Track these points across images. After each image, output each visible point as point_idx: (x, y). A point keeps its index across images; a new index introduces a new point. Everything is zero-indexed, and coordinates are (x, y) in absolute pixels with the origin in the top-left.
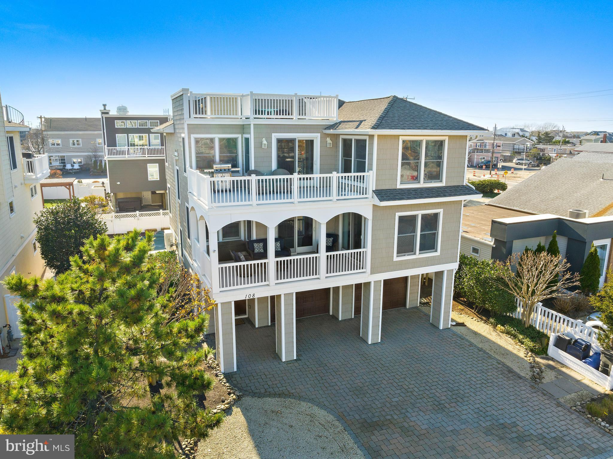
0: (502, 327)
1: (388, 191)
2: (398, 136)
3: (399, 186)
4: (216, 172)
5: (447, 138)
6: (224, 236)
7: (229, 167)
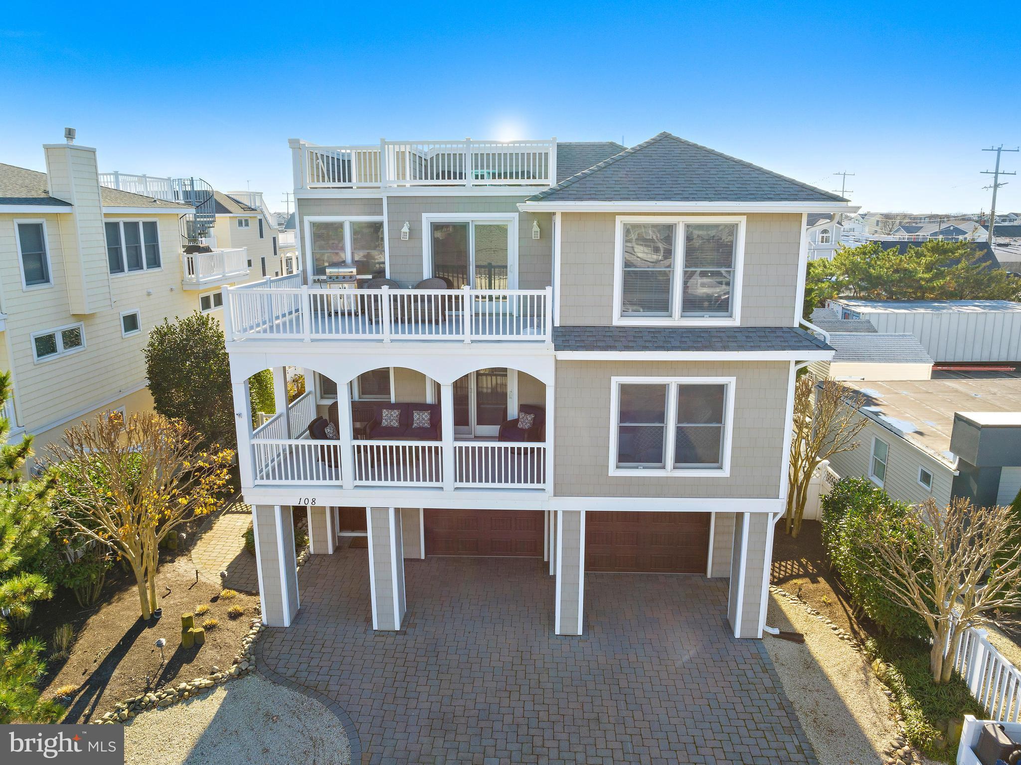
0: (883, 666)
1: (588, 329)
2: (614, 215)
3: (617, 321)
4: (329, 280)
5: (744, 219)
6: (363, 391)
7: (352, 272)
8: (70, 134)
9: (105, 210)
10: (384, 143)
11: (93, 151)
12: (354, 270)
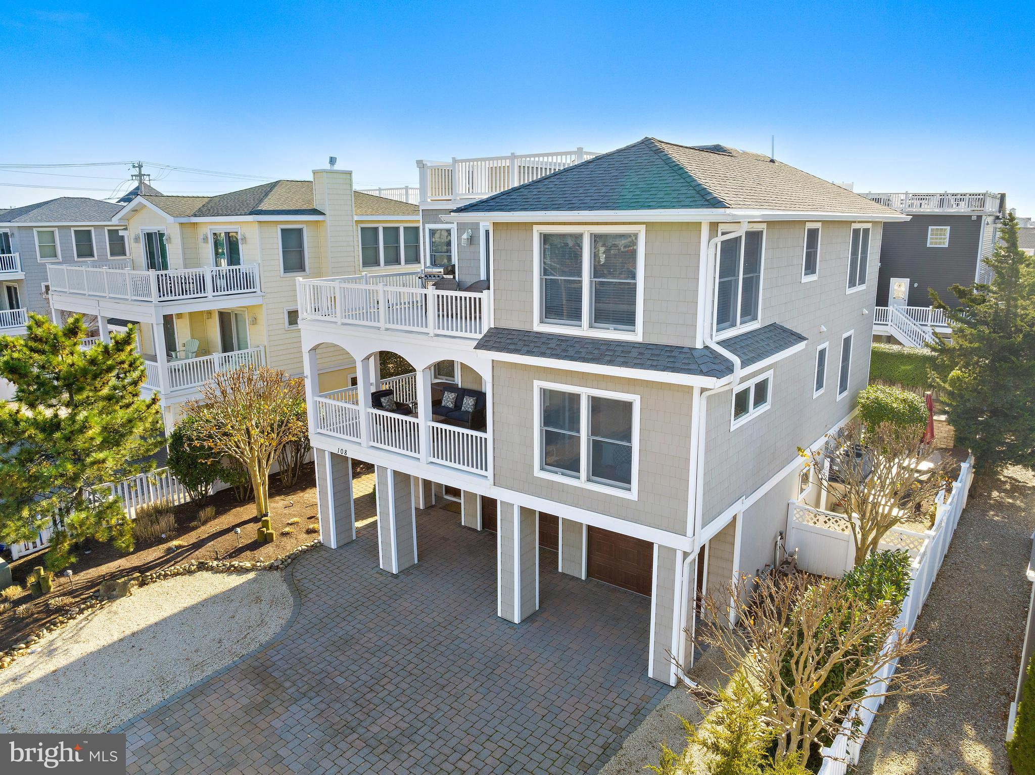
1: (513, 332)
2: (531, 224)
3: (538, 327)
5: (642, 229)
7: (440, 272)
8: (332, 161)
9: (356, 218)
10: (455, 161)
11: (350, 173)
12: (442, 270)
